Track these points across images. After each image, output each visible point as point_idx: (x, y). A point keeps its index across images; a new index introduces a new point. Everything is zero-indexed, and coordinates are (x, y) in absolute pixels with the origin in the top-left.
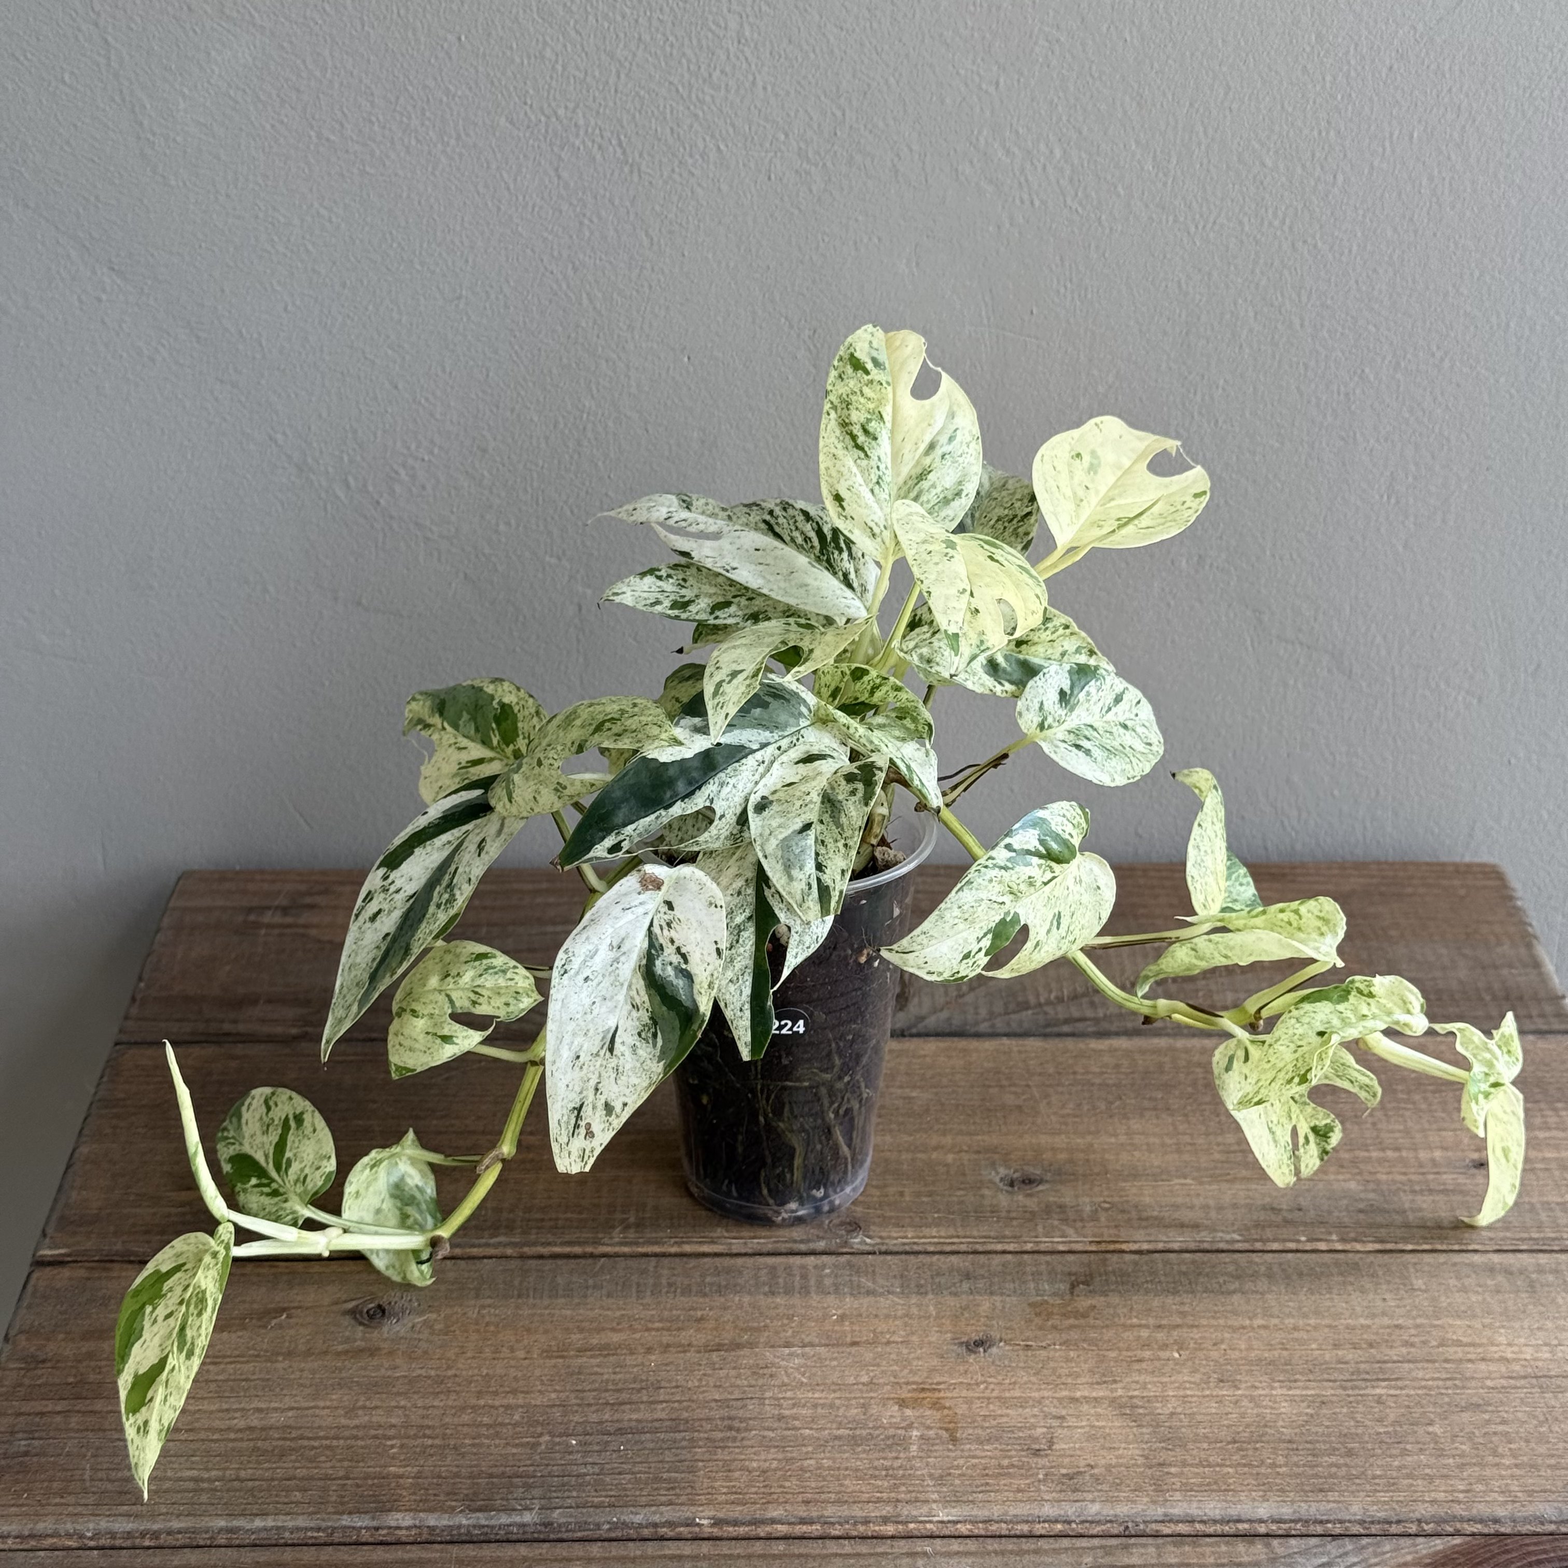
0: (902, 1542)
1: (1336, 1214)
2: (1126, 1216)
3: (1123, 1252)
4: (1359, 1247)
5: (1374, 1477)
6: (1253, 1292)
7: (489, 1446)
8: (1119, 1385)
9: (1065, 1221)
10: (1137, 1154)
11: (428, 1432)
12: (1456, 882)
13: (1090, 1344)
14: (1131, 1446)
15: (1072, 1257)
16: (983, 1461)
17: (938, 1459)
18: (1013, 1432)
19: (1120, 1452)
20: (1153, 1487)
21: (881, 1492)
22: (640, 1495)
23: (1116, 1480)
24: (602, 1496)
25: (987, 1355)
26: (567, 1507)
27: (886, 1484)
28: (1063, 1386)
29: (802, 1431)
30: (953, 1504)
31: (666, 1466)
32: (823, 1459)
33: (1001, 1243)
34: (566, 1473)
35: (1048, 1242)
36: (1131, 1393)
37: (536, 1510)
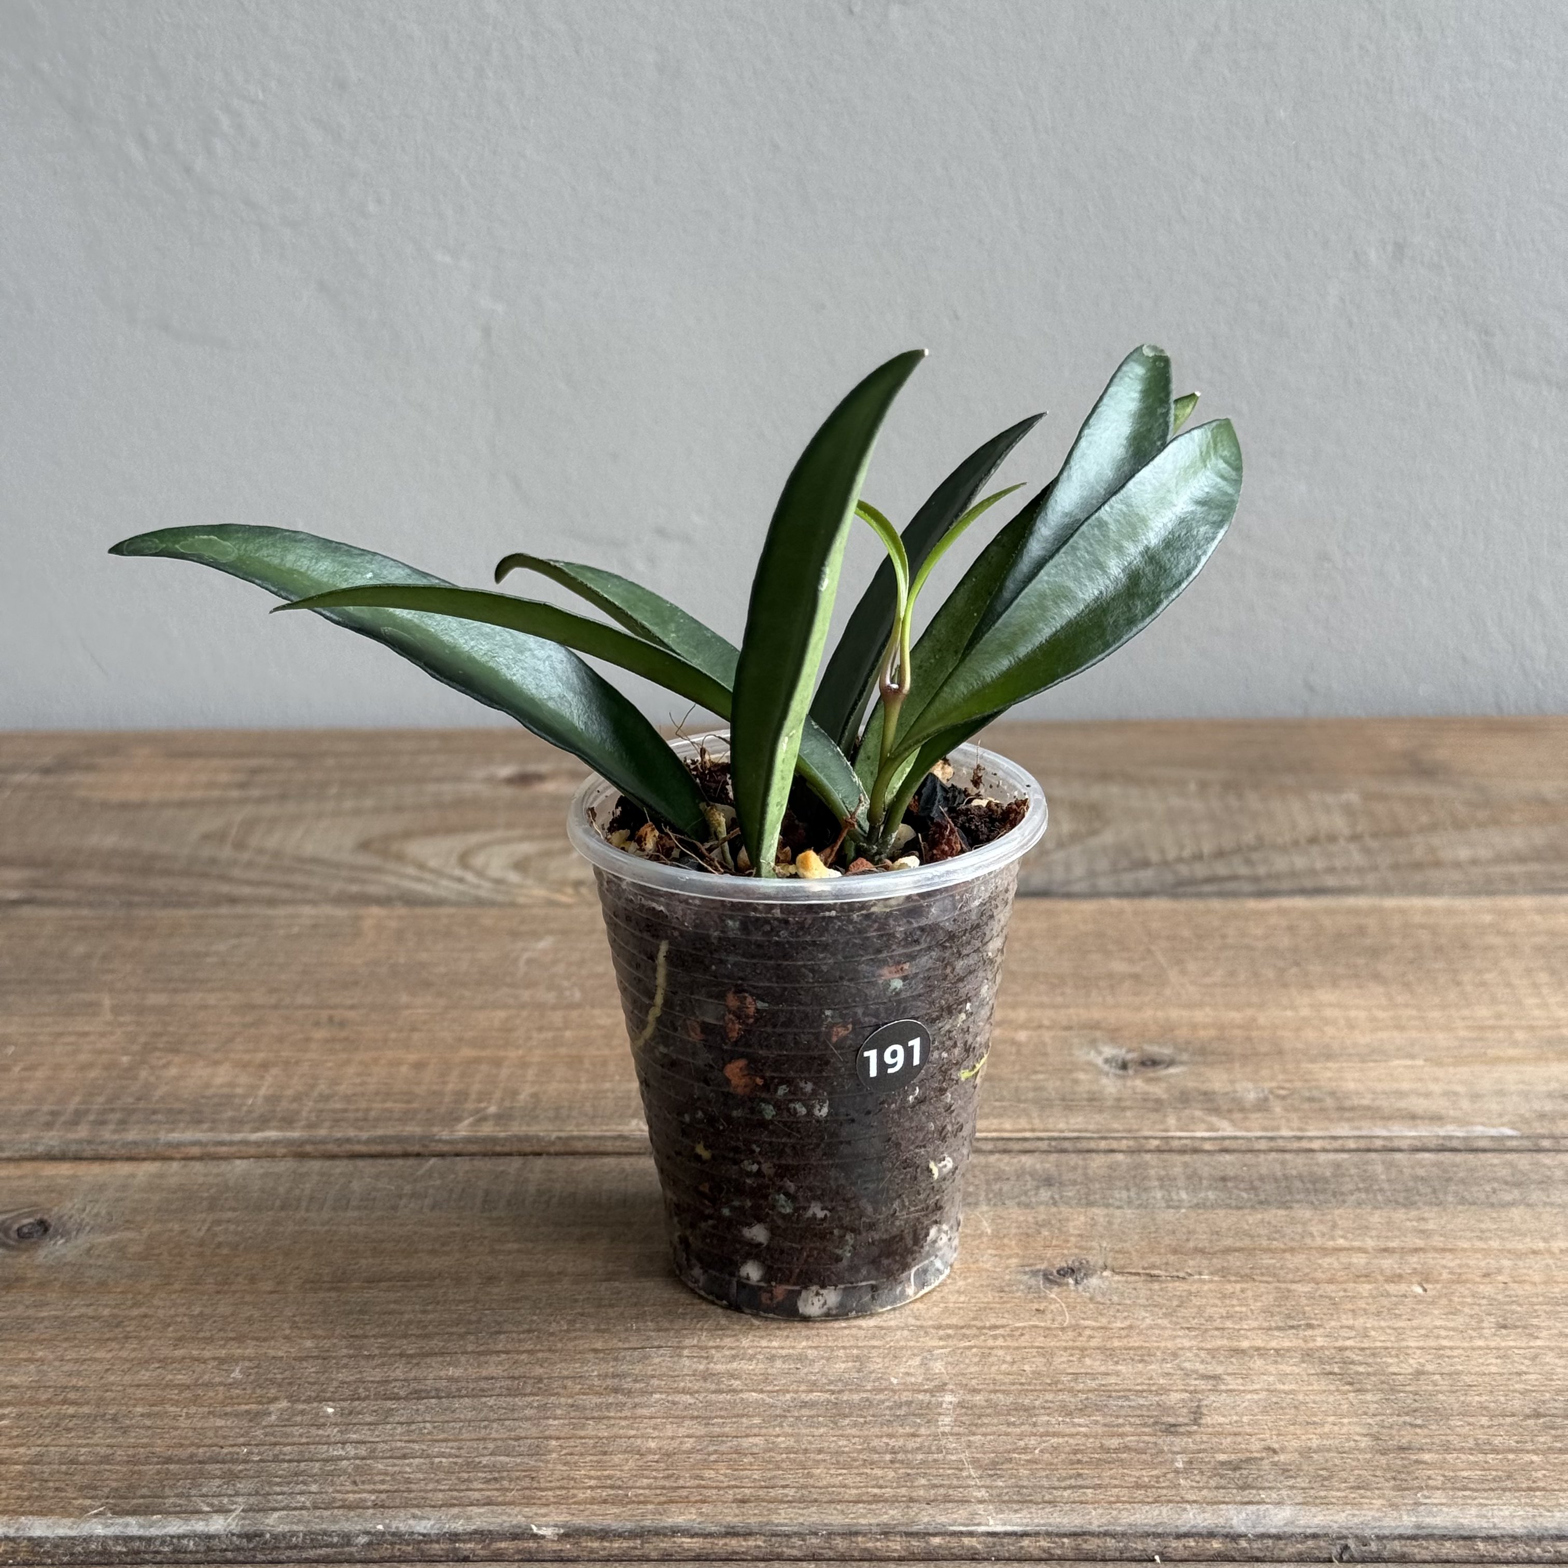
2: (1316, 1106)
3: (1312, 1151)
7: (175, 1418)
8: (1319, 1331)
9: (1216, 1111)
10: (1330, 1030)
13: (1262, 1274)
14: (1346, 1421)
15: (1228, 1157)
16: (1071, 1441)
17: (989, 1438)
18: (1127, 1398)
19: (1327, 1429)
20: (1393, 1482)
21: (881, 1487)
22: (435, 1490)
23: (1321, 1472)
24: (364, 1491)
25: (1080, 1288)
26: (295, 1509)
27: (891, 1474)
28: (1216, 1333)
29: (745, 1396)
30: (1015, 1506)
31: (491, 1446)
32: (778, 1436)
33: (1105, 1138)
34: (307, 1456)
35: (1186, 1138)
36: (1340, 1343)
37: (237, 1512)
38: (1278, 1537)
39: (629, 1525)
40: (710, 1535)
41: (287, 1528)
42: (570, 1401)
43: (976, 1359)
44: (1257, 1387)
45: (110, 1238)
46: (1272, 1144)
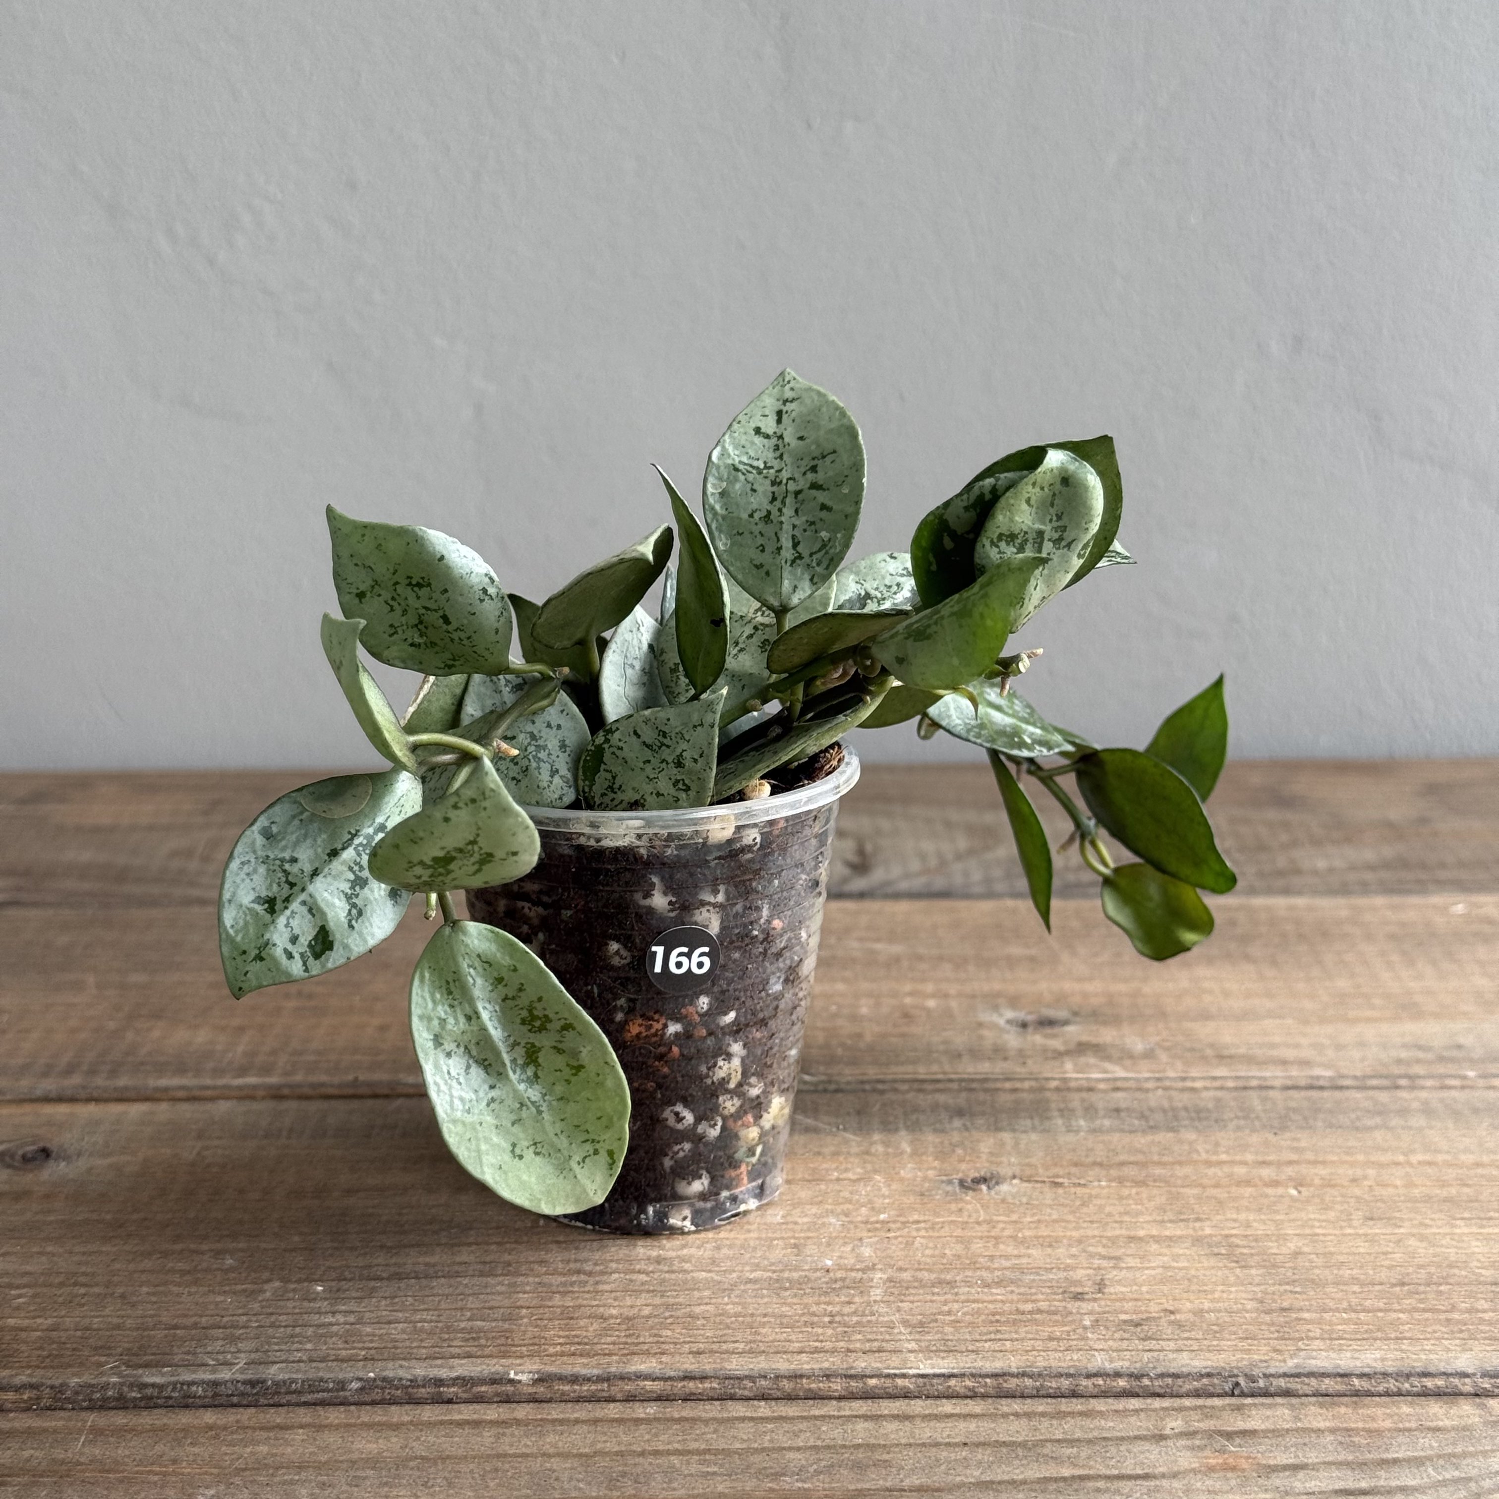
0: (856, 1404)
2: (1197, 1054)
7: (178, 1295)
8: (1208, 1223)
9: (1108, 1058)
10: (1207, 998)
13: (1155, 1181)
14: (1233, 1289)
15: (1120, 1095)
16: (991, 1306)
17: (916, 1304)
18: (1038, 1274)
19: (1217, 1295)
20: (1276, 1335)
21: (822, 1341)
22: (419, 1347)
23: (1215, 1328)
24: (354, 1348)
25: (993, 1192)
26: (293, 1362)
27: (830, 1332)
28: (1116, 1225)
29: (695, 1275)
30: (942, 1354)
31: (469, 1314)
32: (727, 1304)
33: (1008, 1079)
34: (300, 1322)
35: (1082, 1079)
36: (1226, 1232)
37: (241, 1365)
38: (1176, 1376)
39: (596, 1372)
40: (670, 1378)
41: (287, 1377)
42: (537, 1280)
43: (902, 1246)
44: (1153, 1265)
45: (109, 1160)
46: (1159, 1084)
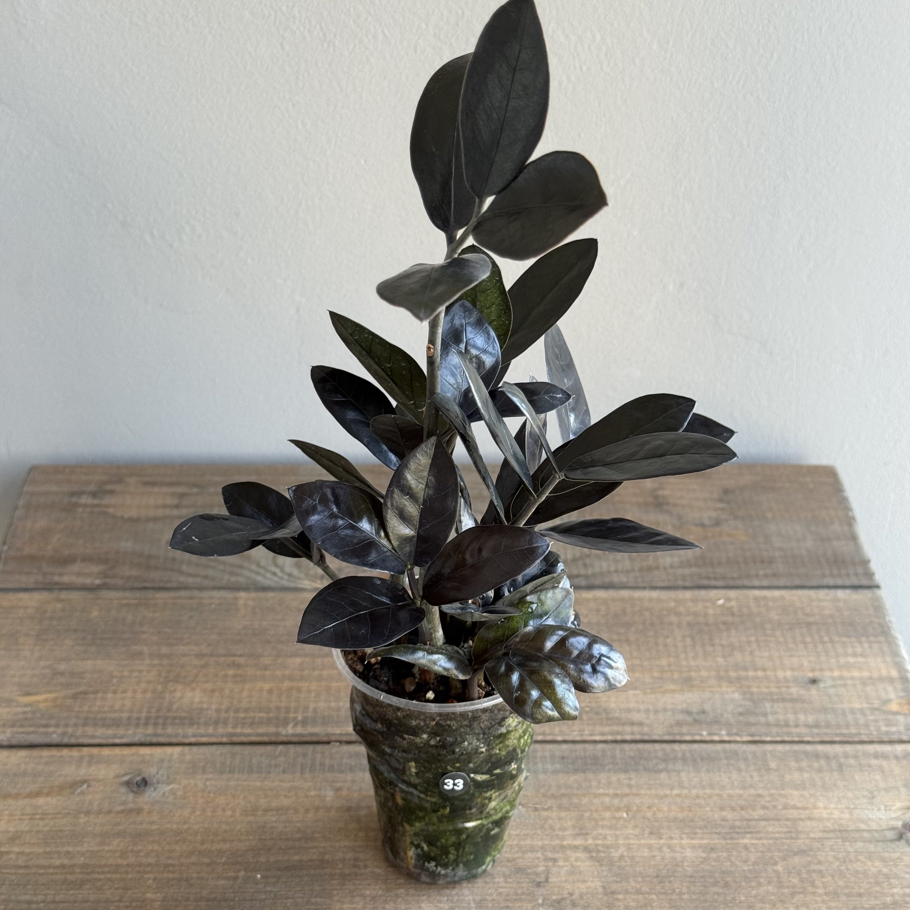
1: (725, 715)
4: (738, 739)
5: (741, 902)
6: (674, 770)
11: (171, 868)
12: (808, 479)
